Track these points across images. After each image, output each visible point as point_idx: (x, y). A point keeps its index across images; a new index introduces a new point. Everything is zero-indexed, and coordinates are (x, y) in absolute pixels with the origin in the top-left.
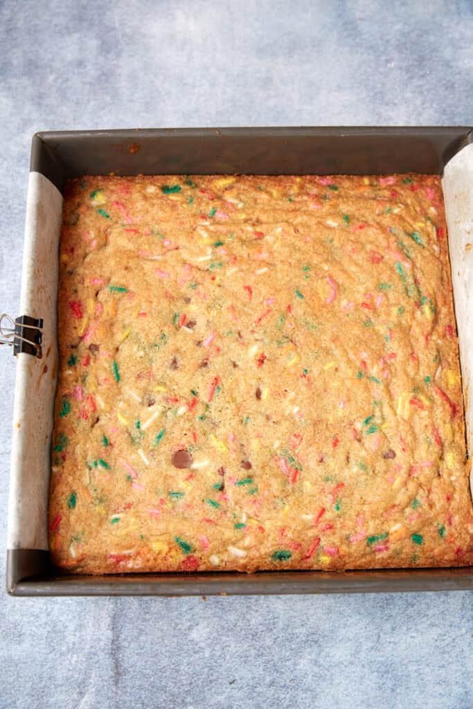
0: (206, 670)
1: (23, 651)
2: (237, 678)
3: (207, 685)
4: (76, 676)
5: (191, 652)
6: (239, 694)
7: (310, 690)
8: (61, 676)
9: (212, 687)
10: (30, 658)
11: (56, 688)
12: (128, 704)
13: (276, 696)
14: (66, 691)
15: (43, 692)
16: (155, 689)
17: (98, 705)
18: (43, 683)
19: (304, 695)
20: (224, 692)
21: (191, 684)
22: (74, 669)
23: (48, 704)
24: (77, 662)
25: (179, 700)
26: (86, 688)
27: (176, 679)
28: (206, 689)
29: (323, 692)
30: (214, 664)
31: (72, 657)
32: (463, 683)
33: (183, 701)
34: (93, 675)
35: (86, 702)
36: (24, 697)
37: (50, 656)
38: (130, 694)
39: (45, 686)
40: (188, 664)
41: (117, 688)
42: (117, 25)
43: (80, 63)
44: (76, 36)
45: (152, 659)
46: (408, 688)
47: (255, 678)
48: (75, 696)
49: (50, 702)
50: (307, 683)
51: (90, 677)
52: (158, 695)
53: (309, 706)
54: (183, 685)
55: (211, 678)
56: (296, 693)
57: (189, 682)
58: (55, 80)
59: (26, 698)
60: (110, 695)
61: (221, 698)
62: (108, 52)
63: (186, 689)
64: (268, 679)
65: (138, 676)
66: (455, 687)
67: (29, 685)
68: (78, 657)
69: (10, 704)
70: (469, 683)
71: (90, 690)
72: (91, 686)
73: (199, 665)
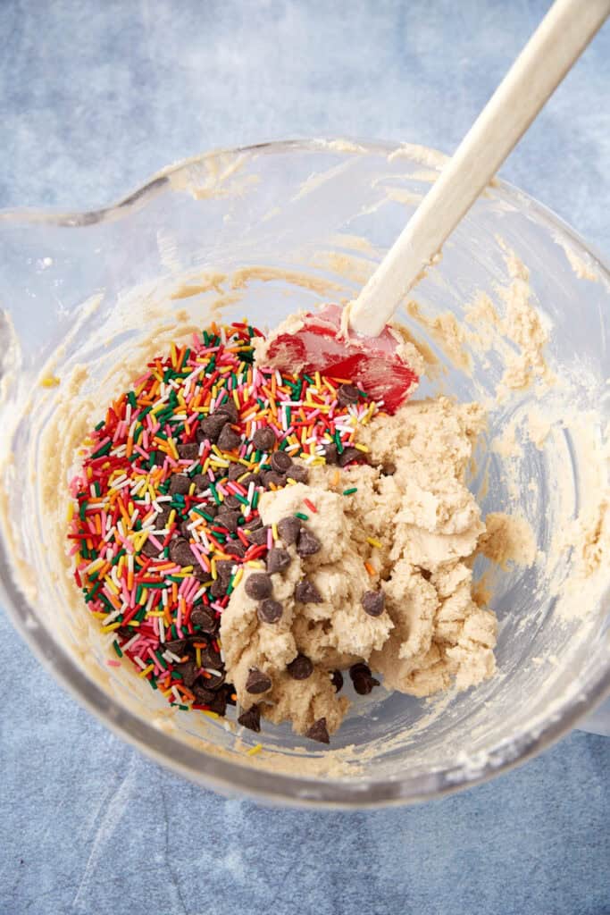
1: (50, 731)
4: (114, 758)
8: (95, 759)
10: (60, 739)
11: (89, 772)
12: (174, 789)
14: (102, 776)
15: (75, 777)
17: (140, 792)
18: (75, 767)
22: (111, 750)
23: (81, 791)
24: (114, 743)
26: (125, 773)
31: (108, 737)
32: (561, 758)
34: (133, 758)
35: (125, 789)
36: (51, 784)
37: (83, 736)
39: (76, 771)
42: (152, 56)
43: (112, 96)
44: (106, 68)
48: (112, 781)
49: (83, 789)
51: (129, 760)
58: (84, 113)
59: (54, 785)
60: (153, 779)
62: (143, 84)
66: (553, 764)
67: (58, 770)
69: (36, 792)
70: (567, 758)
71: (130, 774)
72: (131, 770)
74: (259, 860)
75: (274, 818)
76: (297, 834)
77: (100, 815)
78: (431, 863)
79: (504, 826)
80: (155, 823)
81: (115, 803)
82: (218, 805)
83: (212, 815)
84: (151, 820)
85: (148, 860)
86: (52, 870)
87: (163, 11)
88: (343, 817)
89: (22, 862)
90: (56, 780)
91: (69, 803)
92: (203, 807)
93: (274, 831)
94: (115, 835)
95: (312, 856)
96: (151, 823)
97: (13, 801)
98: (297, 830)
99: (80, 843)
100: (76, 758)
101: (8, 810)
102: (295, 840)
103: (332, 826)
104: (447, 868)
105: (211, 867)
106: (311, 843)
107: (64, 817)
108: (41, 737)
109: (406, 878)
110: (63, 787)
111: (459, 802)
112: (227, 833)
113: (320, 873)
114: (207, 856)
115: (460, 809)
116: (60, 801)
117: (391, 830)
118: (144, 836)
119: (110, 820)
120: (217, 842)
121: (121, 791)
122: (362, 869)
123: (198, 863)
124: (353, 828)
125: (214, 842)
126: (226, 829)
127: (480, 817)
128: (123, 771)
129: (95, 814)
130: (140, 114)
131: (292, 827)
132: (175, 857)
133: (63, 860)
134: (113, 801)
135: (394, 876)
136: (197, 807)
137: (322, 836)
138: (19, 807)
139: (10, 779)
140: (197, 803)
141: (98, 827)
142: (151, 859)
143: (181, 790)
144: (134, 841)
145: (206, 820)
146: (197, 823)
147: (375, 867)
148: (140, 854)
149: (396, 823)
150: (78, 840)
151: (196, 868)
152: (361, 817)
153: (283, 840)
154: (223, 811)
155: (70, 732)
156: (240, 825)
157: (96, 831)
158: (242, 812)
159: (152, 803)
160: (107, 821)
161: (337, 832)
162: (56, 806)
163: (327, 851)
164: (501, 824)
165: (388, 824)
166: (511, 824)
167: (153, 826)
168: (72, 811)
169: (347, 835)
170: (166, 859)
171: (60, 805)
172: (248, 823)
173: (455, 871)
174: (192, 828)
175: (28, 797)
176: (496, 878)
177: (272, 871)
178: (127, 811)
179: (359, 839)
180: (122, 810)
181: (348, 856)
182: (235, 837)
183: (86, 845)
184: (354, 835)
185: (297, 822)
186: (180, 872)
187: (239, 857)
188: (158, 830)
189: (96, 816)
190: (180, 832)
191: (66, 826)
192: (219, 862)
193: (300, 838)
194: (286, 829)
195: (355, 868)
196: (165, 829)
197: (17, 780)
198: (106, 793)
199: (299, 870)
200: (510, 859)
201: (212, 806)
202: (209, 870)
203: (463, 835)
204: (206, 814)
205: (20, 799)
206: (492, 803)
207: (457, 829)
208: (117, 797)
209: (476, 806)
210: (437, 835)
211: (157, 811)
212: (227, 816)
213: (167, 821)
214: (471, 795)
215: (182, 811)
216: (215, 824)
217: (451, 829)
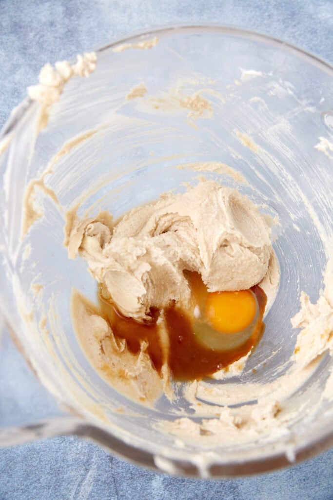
75: (182, 490)
77: (76, 493)
79: (321, 486)
80: (110, 496)
81: (85, 485)
82: (148, 483)
83: (144, 489)
84: (107, 494)
88: (224, 486)
90: (48, 473)
91: (57, 487)
92: (139, 485)
93: (183, 497)
96: (108, 496)
97: (22, 487)
98: (197, 496)
100: (59, 458)
101: (19, 493)
107: (54, 496)
108: (37, 447)
110: (52, 477)
115: (295, 477)
116: (51, 486)
117: (253, 492)
119: (82, 496)
121: (88, 477)
124: (231, 492)
127: (306, 482)
128: (88, 465)
129: (73, 493)
130: (71, 34)
131: (193, 495)
134: (84, 483)
138: (26, 491)
139: (20, 474)
140: (135, 482)
143: (124, 475)
145: (141, 492)
146: (136, 495)
149: (256, 488)
152: (235, 486)
154: (151, 486)
155: (54, 443)
156: (162, 495)
158: (162, 486)
159: (107, 484)
160: (81, 496)
161: (221, 495)
162: (49, 489)
164: (319, 485)
165: (251, 489)
166: (325, 485)
167: (109, 498)
168: (59, 492)
169: (227, 497)
171: (51, 488)
172: (167, 493)
175: (31, 484)
178: (92, 489)
180: (89, 489)
184: (231, 497)
185: (196, 491)
194: (190, 495)
197: (23, 474)
198: (79, 480)
201: (144, 484)
203: (296, 493)
204: (141, 489)
205: (27, 486)
206: (314, 472)
207: (293, 490)
208: (86, 482)
209: (304, 475)
210: (281, 494)
211: (111, 488)
212: (153, 489)
213: (117, 495)
214: (300, 468)
215: (126, 488)
216: (146, 495)
217: (289, 490)
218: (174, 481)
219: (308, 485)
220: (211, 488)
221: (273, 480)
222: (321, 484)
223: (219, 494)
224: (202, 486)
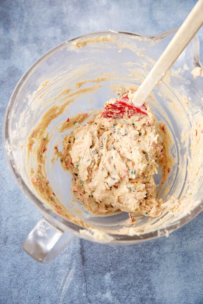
0: (117, 257)
2: (129, 260)
3: (118, 263)
4: (68, 262)
5: (111, 251)
6: (130, 266)
7: (157, 263)
8: (62, 263)
9: (120, 264)
11: (60, 267)
12: (88, 272)
13: (144, 266)
14: (64, 268)
15: (55, 269)
16: (98, 266)
17: (77, 273)
18: (55, 266)
19: (155, 265)
20: (124, 265)
21: (112, 263)
22: (67, 260)
23: (58, 274)
24: (67, 257)
25: (108, 269)
27: (106, 261)
28: (118, 265)
29: (162, 263)
30: (120, 255)
31: (66, 255)
33: (109, 270)
34: (74, 262)
35: (72, 272)
38: (89, 268)
39: (56, 267)
40: (110, 256)
41: (84, 266)
42: (68, 24)
43: (55, 38)
44: (52, 28)
45: (96, 255)
46: (193, 261)
47: (136, 259)
48: (68, 270)
49: (58, 273)
50: (156, 261)
51: (73, 263)
52: (100, 268)
53: (157, 269)
54: (109, 264)
55: (119, 260)
56: (152, 264)
57: (111, 262)
58: (46, 44)
59: (49, 271)
60: (81, 269)
61: (123, 268)
62: (65, 33)
63: (110, 265)
64: (141, 260)
65: (91, 261)
67: (50, 266)
68: (68, 255)
69: (43, 274)
71: (73, 267)
73: (114, 256)
74: (117, 294)
75: (121, 281)
76: (129, 286)
77: (64, 281)
78: (173, 294)
79: (196, 281)
80: (82, 283)
81: (69, 277)
82: (102, 276)
83: (100, 280)
84: (81, 282)
85: (80, 295)
86: (49, 300)
87: (71, 8)
89: (40, 297)
90: (49, 270)
91: (54, 277)
92: (98, 277)
93: (121, 284)
94: (70, 288)
95: (134, 292)
96: (81, 283)
97: (36, 277)
98: (129, 284)
99: (58, 290)
100: (55, 263)
101: (34, 280)
102: (128, 287)
103: (140, 282)
104: (178, 295)
105: (101, 297)
106: (133, 288)
107: (52, 282)
109: (165, 298)
110: (51, 272)
111: (181, 273)
112: (106, 286)
113: (137, 298)
114: (99, 294)
115: (182, 276)
116: (51, 277)
117: (159, 283)
118: (79, 288)
120: (103, 289)
121: (71, 273)
122: (150, 296)
123: (97, 296)
124: (147, 283)
125: (102, 289)
126: (105, 285)
127: (188, 278)
128: (71, 266)
131: (127, 283)
132: (89, 294)
133: (53, 296)
134: (68, 276)
135: (161, 298)
136: (96, 278)
137: (137, 286)
138: (38, 279)
139: (34, 270)
140: (96, 276)
141: (64, 285)
142: (82, 295)
143: (90, 272)
144: (76, 289)
145: (99, 282)
146: (96, 283)
147: (154, 295)
148: (78, 293)
149: (161, 281)
150: (58, 289)
151: (96, 298)
152: (149, 279)
153: (124, 288)
154: (104, 278)
156: (110, 283)
157: (63, 286)
158: (110, 279)
159: (81, 277)
160: (67, 283)
161: (142, 284)
163: (139, 291)
165: (158, 281)
166: (198, 280)
167: (82, 284)
168: (55, 280)
169: (145, 285)
170: (86, 295)
171: (51, 278)
172: (113, 282)
173: (180, 296)
174: (94, 284)
175: (40, 276)
176: (194, 298)
177: (121, 298)
178: (73, 279)
179: (149, 286)
180: (71, 279)
181: (146, 292)
182: (109, 287)
183: (60, 291)
184: (147, 285)
185: (128, 281)
186: (91, 299)
187: (110, 294)
188: (83, 285)
189: (63, 281)
190: (90, 286)
191: (53, 285)
192: (104, 295)
193: (130, 287)
194: (125, 284)
195: (148, 296)
196: (85, 285)
197: (36, 270)
198: (66, 274)
199: (130, 297)
200: (198, 292)
201: (101, 277)
202: (101, 298)
203: (183, 284)
204: (99, 280)
205: (38, 277)
206: (192, 273)
207: (181, 282)
208: (70, 275)
209: (187, 274)
210: (174, 284)
211: (83, 279)
212: (105, 280)
213: (86, 282)
214: (185, 271)
215: (91, 279)
216: (102, 283)
217: (179, 282)
218: (116, 276)
219: (189, 280)
220: (137, 280)
221: (170, 277)
222: (196, 280)
223: (141, 283)
224: (132, 279)
